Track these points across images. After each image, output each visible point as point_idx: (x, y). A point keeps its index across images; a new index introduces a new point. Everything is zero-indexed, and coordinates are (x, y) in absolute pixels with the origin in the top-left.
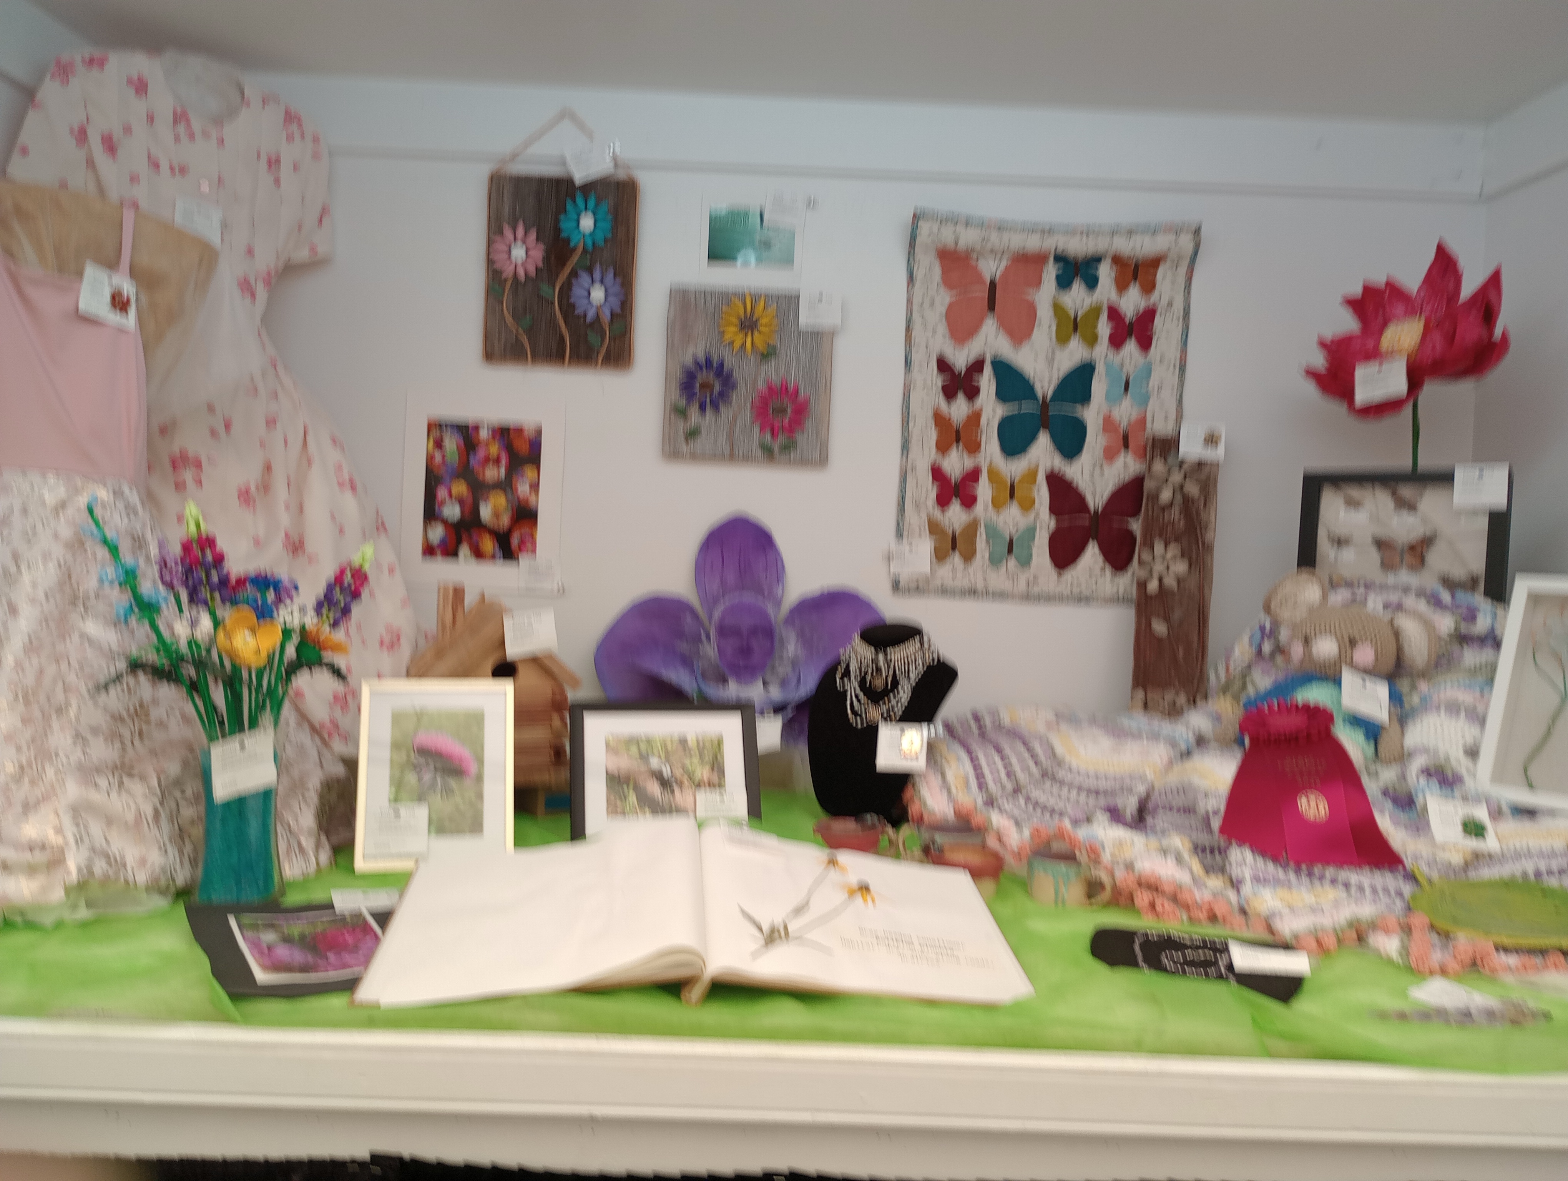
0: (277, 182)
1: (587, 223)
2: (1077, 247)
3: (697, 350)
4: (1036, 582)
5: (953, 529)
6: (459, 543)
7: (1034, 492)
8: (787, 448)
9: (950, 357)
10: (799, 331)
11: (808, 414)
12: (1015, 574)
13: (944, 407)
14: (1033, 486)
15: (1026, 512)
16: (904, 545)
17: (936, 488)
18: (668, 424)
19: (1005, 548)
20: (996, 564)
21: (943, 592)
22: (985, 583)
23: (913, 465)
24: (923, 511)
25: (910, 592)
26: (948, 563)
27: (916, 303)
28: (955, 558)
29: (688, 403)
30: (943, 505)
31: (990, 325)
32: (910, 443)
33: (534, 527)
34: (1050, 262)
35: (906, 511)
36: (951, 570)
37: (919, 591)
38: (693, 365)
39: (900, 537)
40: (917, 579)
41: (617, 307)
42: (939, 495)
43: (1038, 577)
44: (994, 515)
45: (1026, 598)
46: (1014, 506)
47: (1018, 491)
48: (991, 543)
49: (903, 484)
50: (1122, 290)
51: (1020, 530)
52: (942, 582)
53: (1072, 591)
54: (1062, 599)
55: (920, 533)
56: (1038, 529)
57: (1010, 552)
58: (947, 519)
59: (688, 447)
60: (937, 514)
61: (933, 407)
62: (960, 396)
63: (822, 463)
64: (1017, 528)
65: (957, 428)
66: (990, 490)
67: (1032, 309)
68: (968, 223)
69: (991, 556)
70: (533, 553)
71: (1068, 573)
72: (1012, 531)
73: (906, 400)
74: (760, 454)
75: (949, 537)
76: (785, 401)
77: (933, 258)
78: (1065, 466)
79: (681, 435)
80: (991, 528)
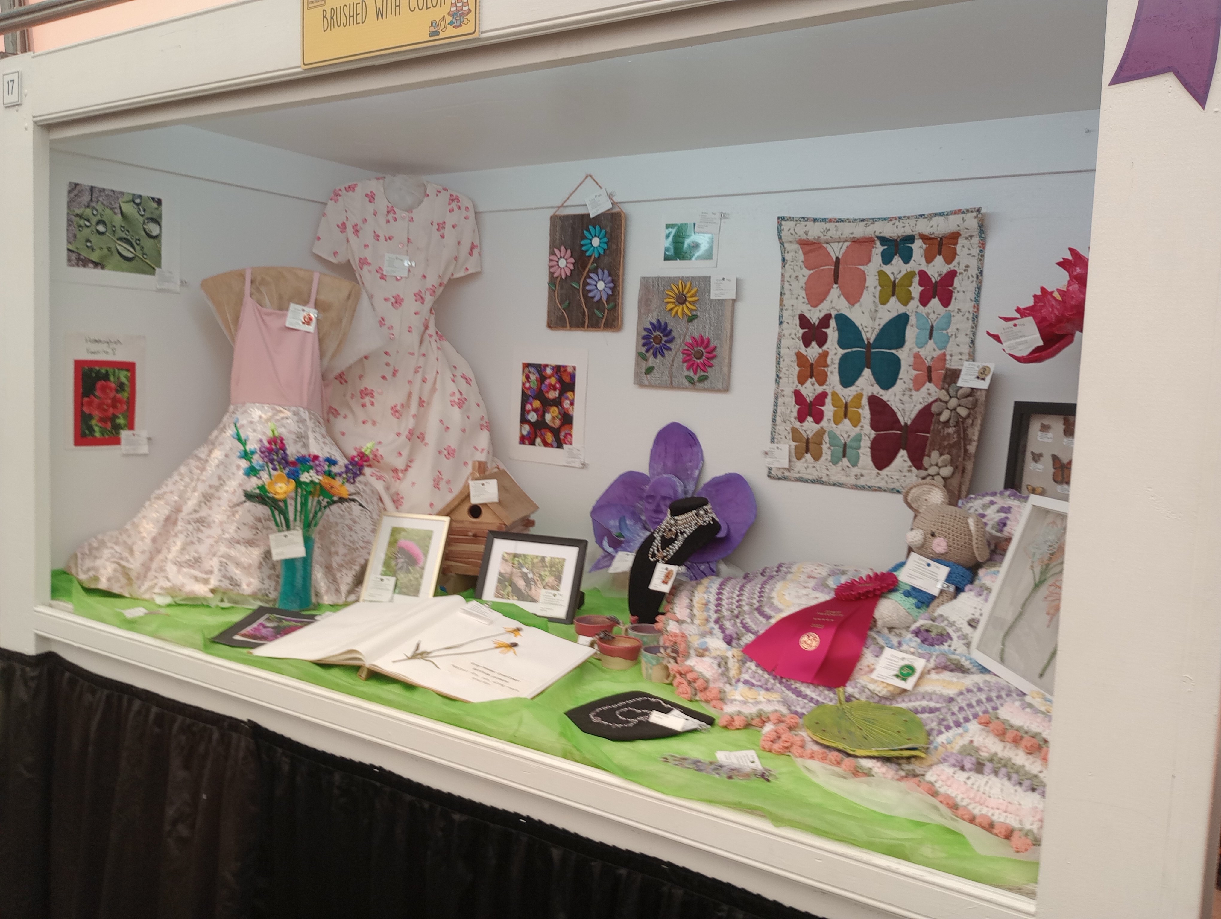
0: (442, 236)
1: (596, 242)
3: (653, 317)
4: (862, 475)
5: (807, 435)
6: (536, 437)
7: (860, 410)
8: (703, 379)
9: (807, 315)
10: (711, 301)
11: (714, 357)
12: (847, 469)
13: (803, 350)
14: (859, 406)
15: (855, 426)
16: (774, 446)
17: (798, 407)
18: (637, 364)
19: (841, 450)
20: (835, 461)
21: (800, 480)
22: (828, 475)
23: (782, 391)
24: (788, 422)
25: (779, 479)
26: (803, 460)
27: (787, 278)
28: (808, 456)
29: (647, 351)
30: (801, 418)
31: (835, 291)
32: (781, 375)
33: (571, 428)
34: (878, 243)
35: (777, 423)
36: (805, 465)
37: (785, 478)
38: (650, 327)
39: (773, 441)
40: (782, 470)
41: (610, 292)
42: (799, 411)
43: (864, 472)
44: (834, 426)
45: (856, 487)
46: (846, 421)
47: (850, 409)
48: (832, 448)
49: (776, 405)
50: (929, 259)
51: (851, 437)
52: (799, 473)
53: (887, 482)
54: (879, 489)
55: (786, 438)
56: (863, 437)
57: (844, 455)
58: (804, 428)
59: (647, 380)
60: (797, 424)
61: (797, 351)
62: (814, 344)
63: (726, 389)
64: (849, 436)
65: (812, 364)
66: (832, 408)
67: (863, 277)
68: (815, 220)
69: (832, 455)
70: (571, 444)
71: (885, 472)
72: (846, 439)
73: (779, 347)
74: (687, 384)
75: (805, 441)
76: (702, 349)
77: (796, 246)
78: (882, 392)
79: (644, 371)
80: (833, 437)
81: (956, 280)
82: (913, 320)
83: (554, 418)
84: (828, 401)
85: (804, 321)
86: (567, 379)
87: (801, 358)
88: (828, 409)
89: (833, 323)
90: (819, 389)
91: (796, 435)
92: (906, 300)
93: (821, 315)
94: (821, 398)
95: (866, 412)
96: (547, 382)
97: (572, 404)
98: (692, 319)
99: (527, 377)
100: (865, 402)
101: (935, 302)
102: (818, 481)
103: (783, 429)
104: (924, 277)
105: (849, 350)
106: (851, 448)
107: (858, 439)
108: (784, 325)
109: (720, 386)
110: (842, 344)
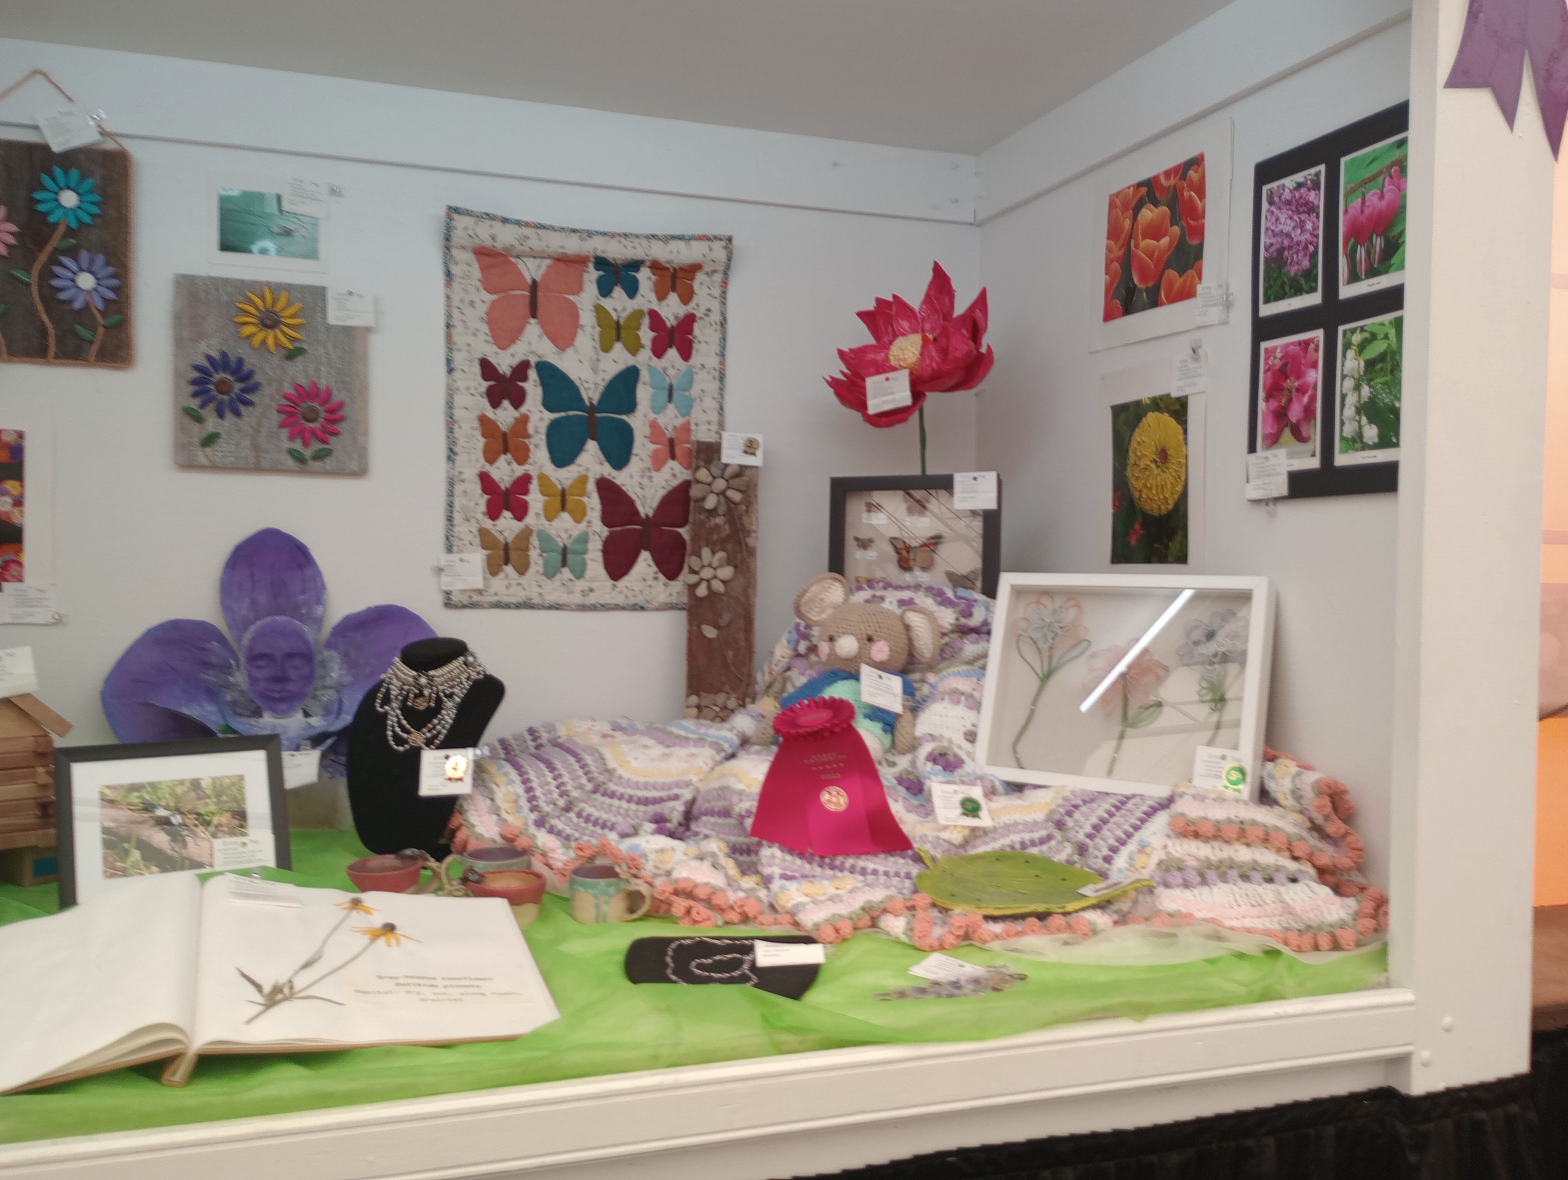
1: (69, 199)
2: (616, 251)
3: (211, 346)
4: (591, 590)
5: (505, 539)
7: (585, 499)
8: (319, 456)
9: (493, 361)
10: (329, 327)
11: (342, 419)
12: (570, 583)
13: (490, 412)
14: (583, 493)
15: (578, 521)
16: (455, 557)
17: (486, 497)
18: (180, 429)
19: (559, 557)
20: (549, 574)
21: (498, 605)
22: (541, 594)
23: (461, 473)
24: (473, 520)
25: (464, 607)
26: (501, 575)
27: (455, 302)
28: (509, 569)
29: (203, 405)
30: (493, 513)
31: (533, 329)
32: (456, 449)
33: (20, 550)
34: (591, 266)
35: (455, 522)
36: (506, 582)
37: (473, 606)
38: (206, 364)
39: (449, 549)
40: (469, 594)
41: (111, 295)
42: (489, 504)
43: (594, 585)
44: (546, 523)
45: (583, 608)
46: (565, 516)
47: (569, 498)
48: (545, 555)
49: (451, 494)
50: (661, 296)
51: (573, 538)
52: (496, 594)
53: (627, 597)
54: (617, 607)
55: (471, 544)
56: (591, 537)
57: (564, 563)
58: (498, 528)
59: (206, 456)
60: (488, 523)
61: (479, 413)
62: (506, 403)
63: (361, 472)
64: (570, 537)
65: (505, 435)
66: (541, 498)
67: (574, 312)
68: (505, 221)
69: (545, 566)
70: (20, 579)
71: (622, 583)
72: (565, 541)
73: (450, 405)
74: (291, 463)
75: (502, 547)
76: (316, 405)
77: (470, 256)
78: (614, 473)
79: (196, 441)
80: (544, 538)
81: (697, 328)
82: (644, 375)
84: (534, 487)
85: (487, 369)
87: (486, 425)
88: (535, 499)
89: (533, 374)
90: (519, 470)
91: (486, 539)
92: (634, 348)
93: (515, 362)
94: (523, 484)
95: (593, 502)
97: (18, 503)
98: (292, 355)
100: (591, 487)
101: (672, 353)
102: (527, 605)
103: (465, 531)
104: (656, 320)
105: (562, 414)
106: (575, 552)
107: (584, 539)
108: (457, 374)
109: (354, 466)
110: (549, 404)
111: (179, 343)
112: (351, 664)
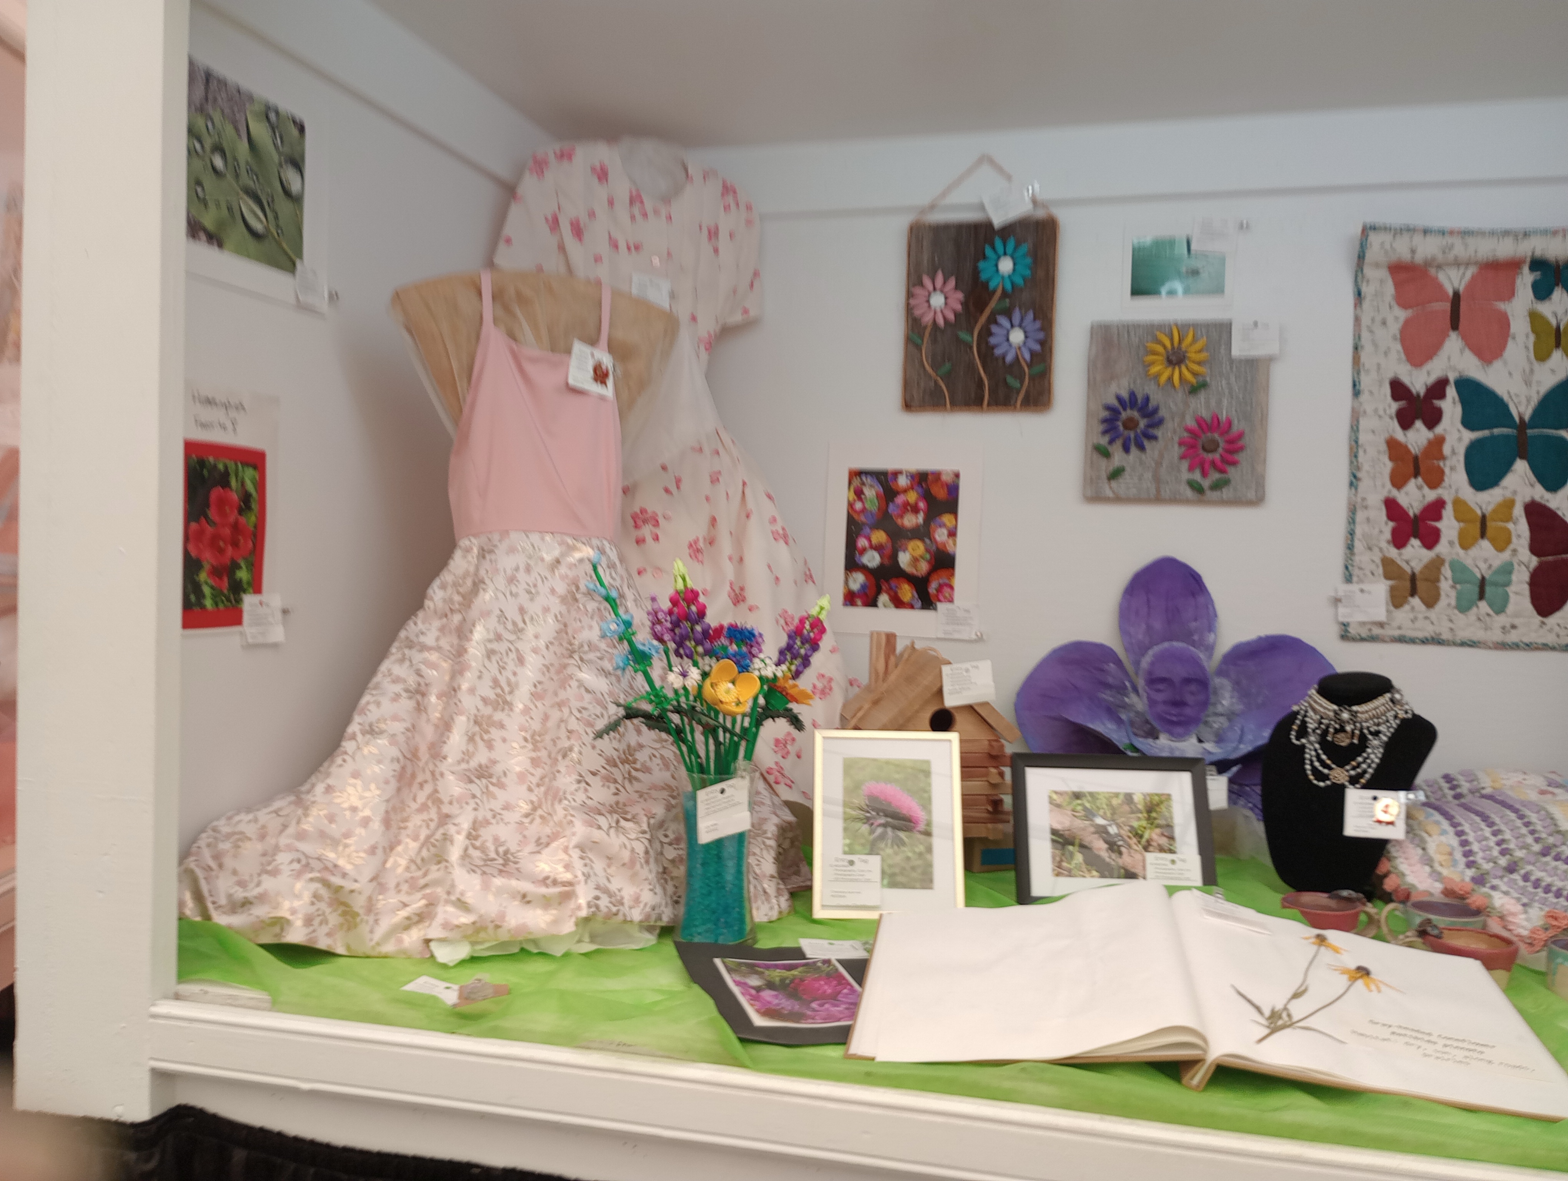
0: (716, 251)
1: (1006, 266)
2: (1559, 250)
3: (1121, 387)
4: (1514, 627)
5: (1412, 568)
6: (879, 592)
7: (1510, 526)
8: (1216, 486)
9: (1406, 380)
10: (1231, 361)
11: (1242, 448)
12: (1487, 618)
13: (1399, 435)
14: (1509, 518)
15: (1500, 549)
16: (1354, 587)
17: (1391, 524)
18: (1089, 465)
19: (1476, 590)
20: (1463, 607)
21: (1401, 640)
22: (1451, 629)
23: (1364, 499)
24: (1376, 550)
25: (1362, 640)
26: (1407, 607)
27: (1365, 322)
28: (1416, 601)
29: (1111, 442)
30: (1399, 541)
31: (1453, 343)
32: (1359, 475)
33: (952, 575)
34: (1526, 269)
35: (1356, 550)
36: (1411, 616)
37: (1373, 639)
38: (1115, 403)
39: (1348, 579)
40: (1369, 626)
41: (1037, 347)
42: (1395, 532)
43: (1516, 621)
44: (1461, 552)
45: (1503, 646)
46: (1485, 544)
47: (1490, 524)
48: (1458, 586)
49: (1352, 521)
51: (1493, 568)
52: (1400, 628)
53: (1558, 636)
54: (1545, 647)
55: (1373, 574)
56: (1516, 566)
57: (1482, 596)
58: (1405, 557)
59: (1111, 488)
60: (1393, 552)
61: (1387, 435)
62: (1419, 424)
63: (1258, 500)
64: (1490, 566)
65: (1416, 459)
66: (1456, 524)
67: (1504, 322)
68: (1426, 232)
69: (1459, 598)
71: (1553, 620)
72: (1483, 572)
73: (1355, 428)
74: (1189, 493)
75: (1408, 577)
76: (1216, 436)
77: (1384, 274)
78: (1548, 495)
79: (1104, 476)
80: (1459, 569)
83: (915, 560)
84: (1448, 513)
85: (1398, 389)
86: (940, 493)
87: (1395, 448)
88: (1448, 526)
89: (1451, 392)
90: (1431, 495)
91: (1390, 569)
93: (1431, 380)
94: (1435, 509)
95: (1521, 530)
96: (900, 499)
97: (952, 534)
98: (1194, 390)
99: (859, 493)
100: (1518, 511)
102: (1436, 641)
103: (1365, 559)
105: (1486, 433)
106: (1496, 584)
107: (1507, 570)
108: (1364, 397)
109: (1251, 495)
110: (1468, 423)
111: (1092, 385)
112: (1242, 692)
